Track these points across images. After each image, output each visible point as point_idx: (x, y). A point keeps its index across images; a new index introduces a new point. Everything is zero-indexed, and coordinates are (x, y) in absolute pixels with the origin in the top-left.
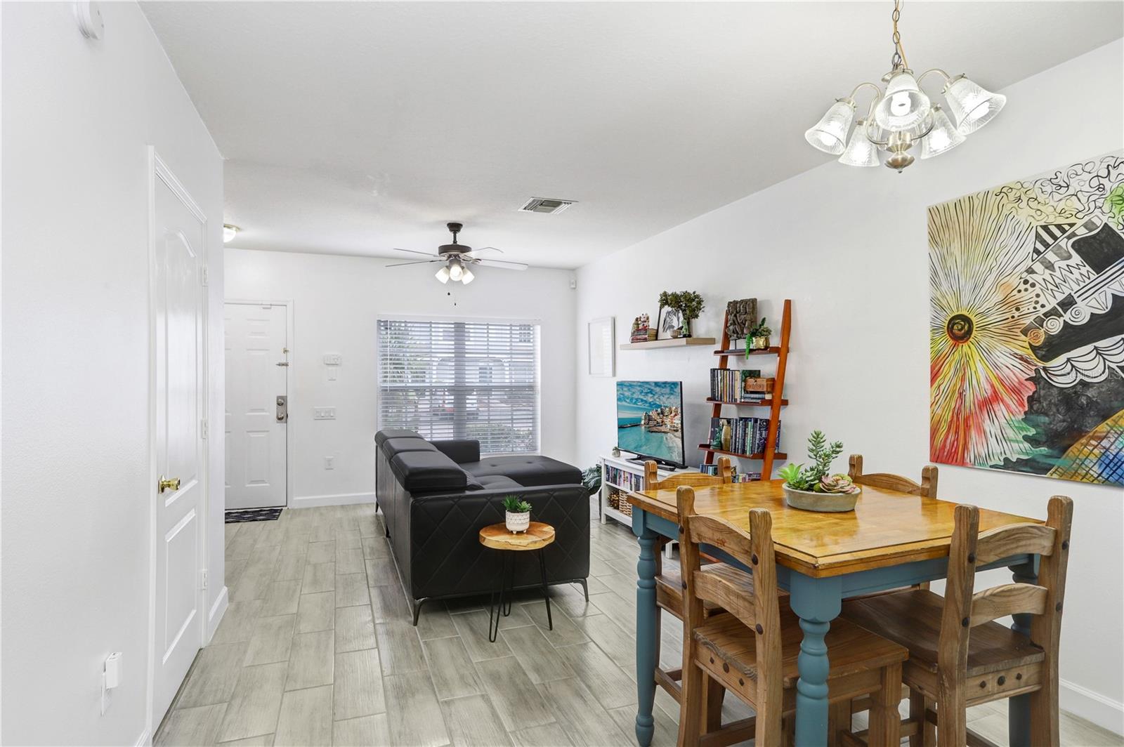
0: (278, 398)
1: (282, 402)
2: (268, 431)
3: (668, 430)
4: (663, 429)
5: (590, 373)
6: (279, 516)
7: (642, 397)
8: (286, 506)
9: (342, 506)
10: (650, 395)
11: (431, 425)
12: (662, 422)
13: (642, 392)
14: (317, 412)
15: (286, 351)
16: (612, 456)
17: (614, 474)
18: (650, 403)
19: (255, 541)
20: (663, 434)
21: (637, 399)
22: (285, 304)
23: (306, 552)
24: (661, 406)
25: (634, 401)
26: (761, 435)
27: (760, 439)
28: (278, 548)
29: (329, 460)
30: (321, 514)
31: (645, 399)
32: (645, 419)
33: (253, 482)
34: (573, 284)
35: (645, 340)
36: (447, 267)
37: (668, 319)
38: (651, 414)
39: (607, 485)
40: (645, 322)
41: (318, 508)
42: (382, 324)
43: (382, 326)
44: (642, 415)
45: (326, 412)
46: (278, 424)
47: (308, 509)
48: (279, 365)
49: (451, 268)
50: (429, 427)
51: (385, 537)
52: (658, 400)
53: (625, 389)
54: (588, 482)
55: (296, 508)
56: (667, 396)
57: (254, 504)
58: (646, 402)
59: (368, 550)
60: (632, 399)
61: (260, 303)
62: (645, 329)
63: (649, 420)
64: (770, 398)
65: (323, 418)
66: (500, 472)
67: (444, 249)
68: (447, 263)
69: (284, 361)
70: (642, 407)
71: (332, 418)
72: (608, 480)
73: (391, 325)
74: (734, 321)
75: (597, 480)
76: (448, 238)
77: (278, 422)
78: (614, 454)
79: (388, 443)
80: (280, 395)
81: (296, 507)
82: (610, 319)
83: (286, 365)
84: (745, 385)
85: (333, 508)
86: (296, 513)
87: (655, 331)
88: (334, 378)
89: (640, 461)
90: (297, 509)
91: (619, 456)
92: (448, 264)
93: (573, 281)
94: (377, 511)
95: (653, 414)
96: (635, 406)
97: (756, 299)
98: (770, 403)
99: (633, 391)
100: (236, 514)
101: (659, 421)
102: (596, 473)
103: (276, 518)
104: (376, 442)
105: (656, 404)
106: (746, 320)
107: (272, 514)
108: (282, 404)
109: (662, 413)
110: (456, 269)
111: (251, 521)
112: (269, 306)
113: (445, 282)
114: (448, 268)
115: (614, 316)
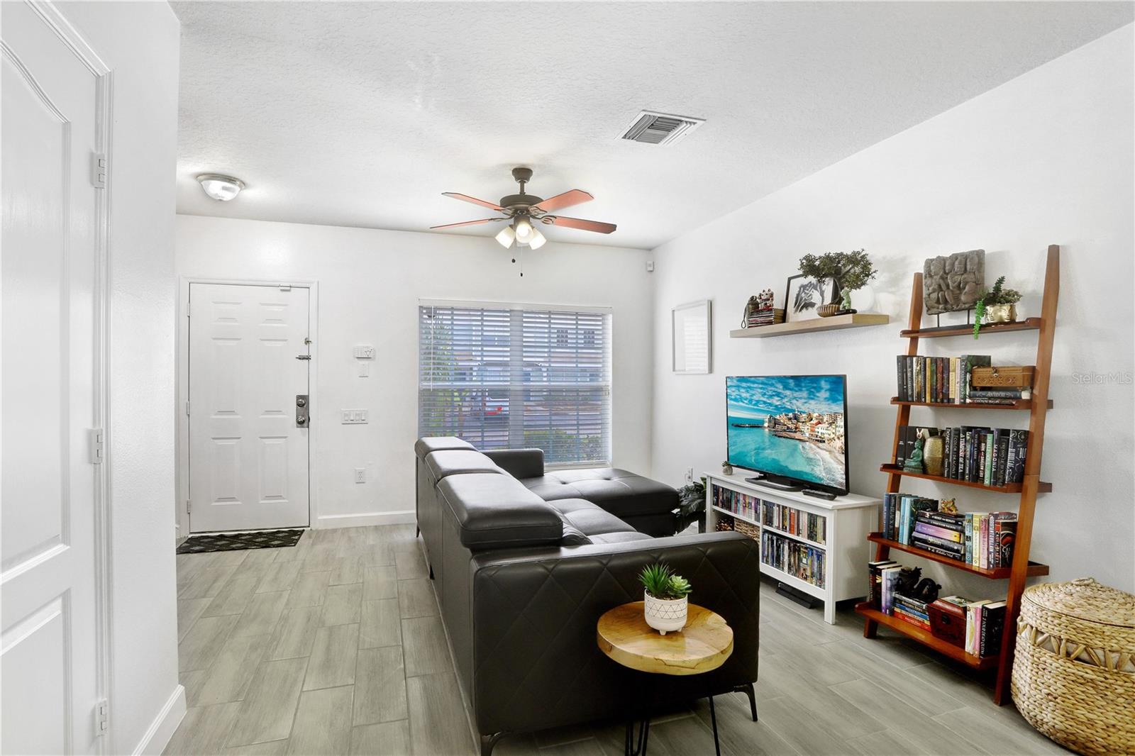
0: (299, 397)
1: (303, 403)
2: (285, 437)
3: (806, 439)
4: (797, 435)
5: (674, 370)
6: (298, 540)
7: (765, 399)
8: (309, 527)
9: (376, 528)
10: (777, 398)
11: (483, 432)
12: (796, 428)
13: (765, 394)
14: (346, 415)
15: (307, 342)
16: (722, 474)
17: (726, 498)
18: (776, 406)
19: (259, 581)
20: (798, 441)
21: (758, 401)
22: (307, 285)
23: (321, 603)
24: (794, 411)
25: (754, 402)
26: (1017, 454)
27: (1016, 461)
28: (286, 595)
29: (360, 473)
30: (350, 538)
31: (768, 401)
32: (770, 422)
33: (268, 497)
34: (650, 265)
35: (770, 323)
36: (511, 226)
37: (803, 295)
38: (778, 417)
39: (714, 510)
40: (769, 300)
41: (347, 529)
42: (425, 311)
43: (425, 314)
44: (766, 417)
45: (356, 415)
46: (299, 429)
47: (335, 531)
48: (300, 359)
49: (516, 227)
50: (480, 434)
51: (428, 577)
52: (789, 404)
53: (742, 390)
54: (688, 506)
55: (320, 529)
56: (803, 401)
57: (269, 525)
58: (770, 405)
59: (405, 603)
60: (751, 401)
61: (278, 284)
62: (769, 309)
63: (775, 424)
64: (1028, 398)
65: (352, 422)
66: (575, 492)
67: (507, 202)
68: (512, 221)
69: (305, 354)
70: (765, 409)
71: (363, 422)
72: (717, 504)
73: (435, 313)
74: (940, 286)
75: (699, 503)
76: (513, 188)
77: (298, 427)
78: (726, 471)
79: (431, 457)
80: (300, 394)
81: (321, 527)
82: (706, 302)
83: (308, 358)
84: (971, 377)
85: (363, 529)
86: (321, 535)
87: (782, 312)
88: (367, 375)
89: (766, 482)
90: (322, 531)
91: (731, 474)
92: (513, 223)
93: (650, 262)
94: (418, 536)
95: (782, 418)
96: (755, 407)
97: (983, 252)
98: (1030, 404)
99: (753, 393)
100: (248, 537)
101: (792, 426)
102: (695, 494)
103: (295, 543)
104: (417, 453)
105: (785, 407)
106: (966, 283)
107: (289, 537)
108: (304, 405)
109: (796, 418)
110: (523, 228)
111: (263, 547)
112: (289, 288)
113: (508, 247)
114: (513, 227)
115: (710, 299)
